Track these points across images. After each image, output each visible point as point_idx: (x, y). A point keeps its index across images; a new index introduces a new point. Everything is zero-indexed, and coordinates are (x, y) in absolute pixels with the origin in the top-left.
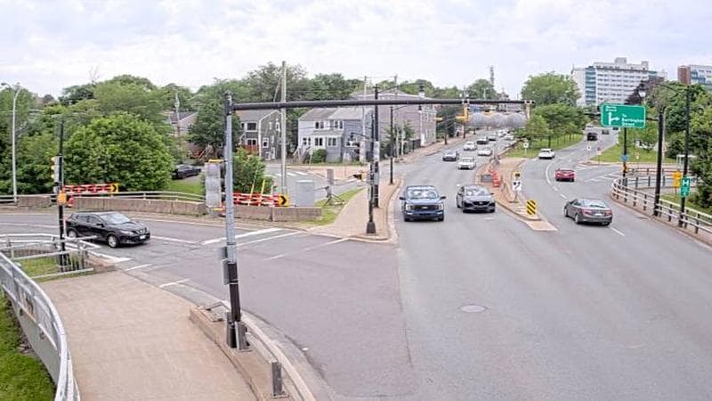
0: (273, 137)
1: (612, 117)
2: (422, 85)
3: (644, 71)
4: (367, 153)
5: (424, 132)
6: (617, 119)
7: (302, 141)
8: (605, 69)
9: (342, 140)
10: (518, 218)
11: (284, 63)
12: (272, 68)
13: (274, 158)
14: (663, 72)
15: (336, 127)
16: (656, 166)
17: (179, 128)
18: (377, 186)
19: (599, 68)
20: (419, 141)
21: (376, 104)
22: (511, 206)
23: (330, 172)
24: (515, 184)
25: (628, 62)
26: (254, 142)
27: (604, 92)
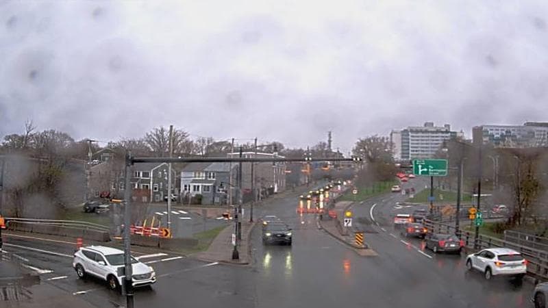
0: (161, 183)
1: (422, 168)
2: (276, 147)
3: (447, 132)
4: (233, 198)
5: (277, 182)
6: (425, 170)
7: (184, 188)
8: (417, 132)
9: (214, 187)
10: (350, 247)
11: (171, 126)
12: (162, 130)
13: (162, 199)
14: (461, 132)
15: (210, 177)
16: (456, 204)
17: (91, 173)
18: (240, 223)
19: (412, 131)
20: (273, 188)
21: (241, 161)
22: (344, 238)
23: (205, 212)
24: (346, 221)
25: (434, 125)
26: (147, 186)
27: (415, 149)
